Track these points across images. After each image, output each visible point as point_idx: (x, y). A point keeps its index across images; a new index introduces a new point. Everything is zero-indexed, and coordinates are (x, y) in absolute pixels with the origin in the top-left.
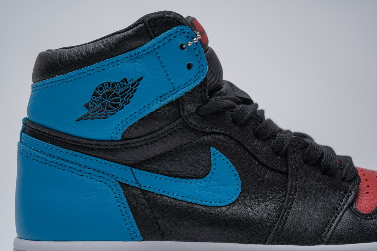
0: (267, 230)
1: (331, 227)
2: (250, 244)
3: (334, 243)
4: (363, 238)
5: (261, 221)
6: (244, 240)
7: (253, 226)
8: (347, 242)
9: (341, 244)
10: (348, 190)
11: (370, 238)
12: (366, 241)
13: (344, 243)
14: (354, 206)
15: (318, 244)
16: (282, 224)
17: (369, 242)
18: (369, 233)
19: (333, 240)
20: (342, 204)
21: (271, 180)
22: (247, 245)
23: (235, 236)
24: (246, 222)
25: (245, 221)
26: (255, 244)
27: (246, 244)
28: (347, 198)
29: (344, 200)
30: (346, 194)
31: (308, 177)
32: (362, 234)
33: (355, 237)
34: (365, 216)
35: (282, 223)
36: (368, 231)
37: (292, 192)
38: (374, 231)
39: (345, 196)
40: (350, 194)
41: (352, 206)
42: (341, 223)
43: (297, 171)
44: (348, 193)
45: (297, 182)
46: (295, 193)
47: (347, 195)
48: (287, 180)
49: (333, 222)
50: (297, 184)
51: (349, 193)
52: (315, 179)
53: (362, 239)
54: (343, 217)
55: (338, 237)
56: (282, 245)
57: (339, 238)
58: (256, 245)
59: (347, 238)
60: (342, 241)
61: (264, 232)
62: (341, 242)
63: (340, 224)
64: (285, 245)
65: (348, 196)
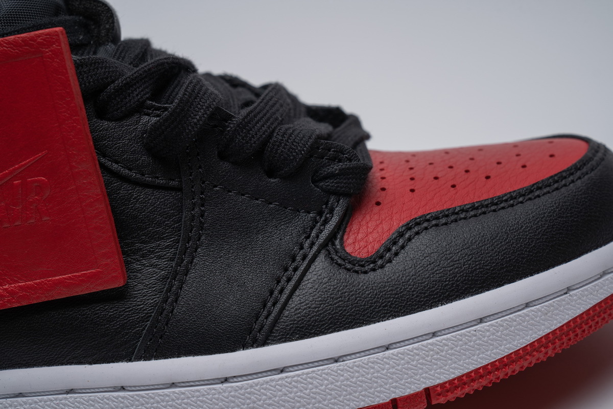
0: (133, 330)
1: (274, 304)
2: (100, 363)
3: (280, 339)
4: (346, 319)
5: (120, 312)
6: (85, 357)
7: (102, 325)
8: (311, 334)
9: (296, 340)
10: (326, 207)
11: (364, 315)
12: (353, 325)
13: (302, 337)
14: (337, 242)
15: (245, 346)
16: (165, 311)
17: (362, 326)
18: (361, 306)
19: (280, 333)
20: (306, 245)
21: (141, 213)
22: (94, 365)
23: (66, 350)
24: (87, 317)
25: (84, 315)
26: (109, 362)
27: (90, 363)
28: (322, 227)
29: (313, 234)
30: (321, 217)
31: (231, 192)
32: (345, 310)
33: (329, 320)
34: (359, 265)
35: (165, 309)
36: (360, 300)
37: (191, 232)
38: (375, 298)
39: (317, 222)
40: (328, 216)
41: (333, 244)
42: (300, 290)
43: (203, 183)
44: (324, 215)
45: (202, 208)
46: (200, 234)
47: (323, 218)
48: (182, 206)
49: (281, 292)
50: (203, 212)
51: (327, 213)
52: (247, 193)
53: (344, 321)
54: (309, 276)
55: (291, 324)
56: (165, 358)
57: (292, 327)
58: (112, 364)
59: (309, 325)
60: (299, 334)
61: (127, 334)
62: (297, 334)
63: (297, 293)
64: (174, 357)
65: (326, 222)
